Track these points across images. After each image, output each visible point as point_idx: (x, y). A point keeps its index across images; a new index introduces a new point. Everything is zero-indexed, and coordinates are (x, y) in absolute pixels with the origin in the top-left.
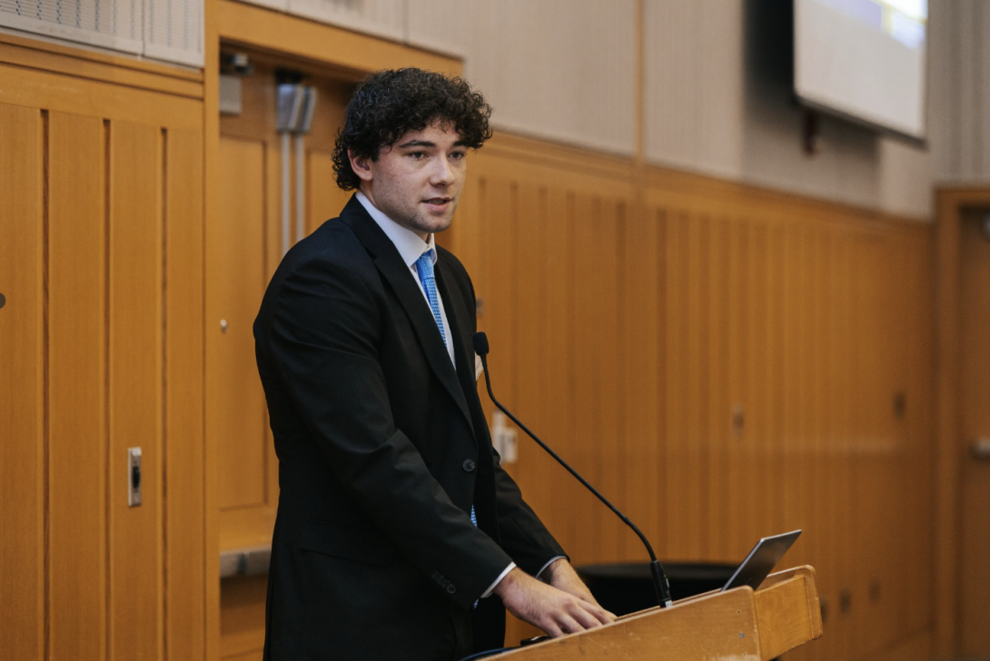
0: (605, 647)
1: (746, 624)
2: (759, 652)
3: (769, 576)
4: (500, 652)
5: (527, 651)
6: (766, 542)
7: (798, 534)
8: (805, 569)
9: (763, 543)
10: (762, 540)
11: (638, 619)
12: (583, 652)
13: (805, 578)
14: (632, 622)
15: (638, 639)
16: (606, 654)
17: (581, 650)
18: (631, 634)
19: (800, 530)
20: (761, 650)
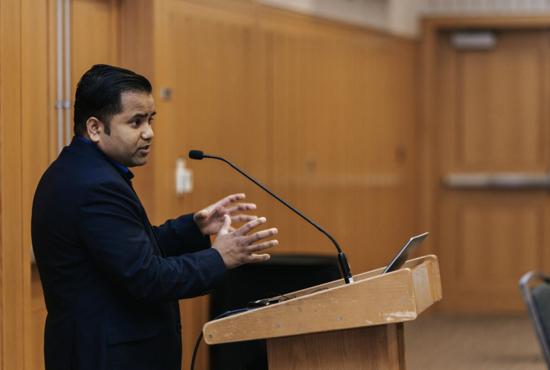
0: (315, 307)
1: (407, 292)
2: (416, 310)
3: (407, 262)
4: (246, 310)
5: (264, 309)
6: (414, 239)
7: (427, 235)
8: (431, 257)
9: (412, 240)
10: (412, 239)
11: (336, 289)
12: (301, 310)
13: (431, 263)
14: (332, 291)
15: (337, 302)
16: (316, 311)
17: (299, 309)
18: (332, 299)
19: (427, 233)
20: (417, 309)
